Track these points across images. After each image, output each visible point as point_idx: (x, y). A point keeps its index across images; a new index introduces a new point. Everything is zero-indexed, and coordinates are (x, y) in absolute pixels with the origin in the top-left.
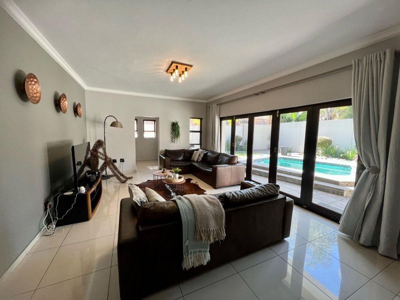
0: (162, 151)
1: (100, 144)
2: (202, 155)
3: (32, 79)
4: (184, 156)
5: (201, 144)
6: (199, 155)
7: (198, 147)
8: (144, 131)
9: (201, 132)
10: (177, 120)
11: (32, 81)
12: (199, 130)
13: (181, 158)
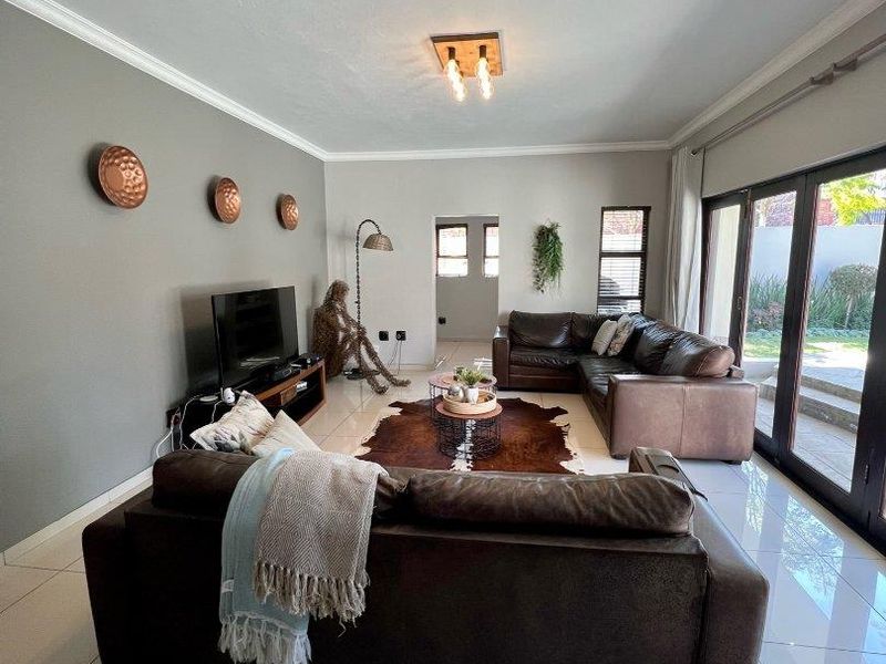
0: (503, 315)
1: (338, 291)
2: (624, 336)
3: (125, 158)
4: (571, 334)
5: (642, 297)
6: (616, 336)
7: (635, 306)
8: (485, 257)
9: (643, 255)
10: (555, 220)
11: (126, 162)
12: (638, 247)
13: (558, 342)
